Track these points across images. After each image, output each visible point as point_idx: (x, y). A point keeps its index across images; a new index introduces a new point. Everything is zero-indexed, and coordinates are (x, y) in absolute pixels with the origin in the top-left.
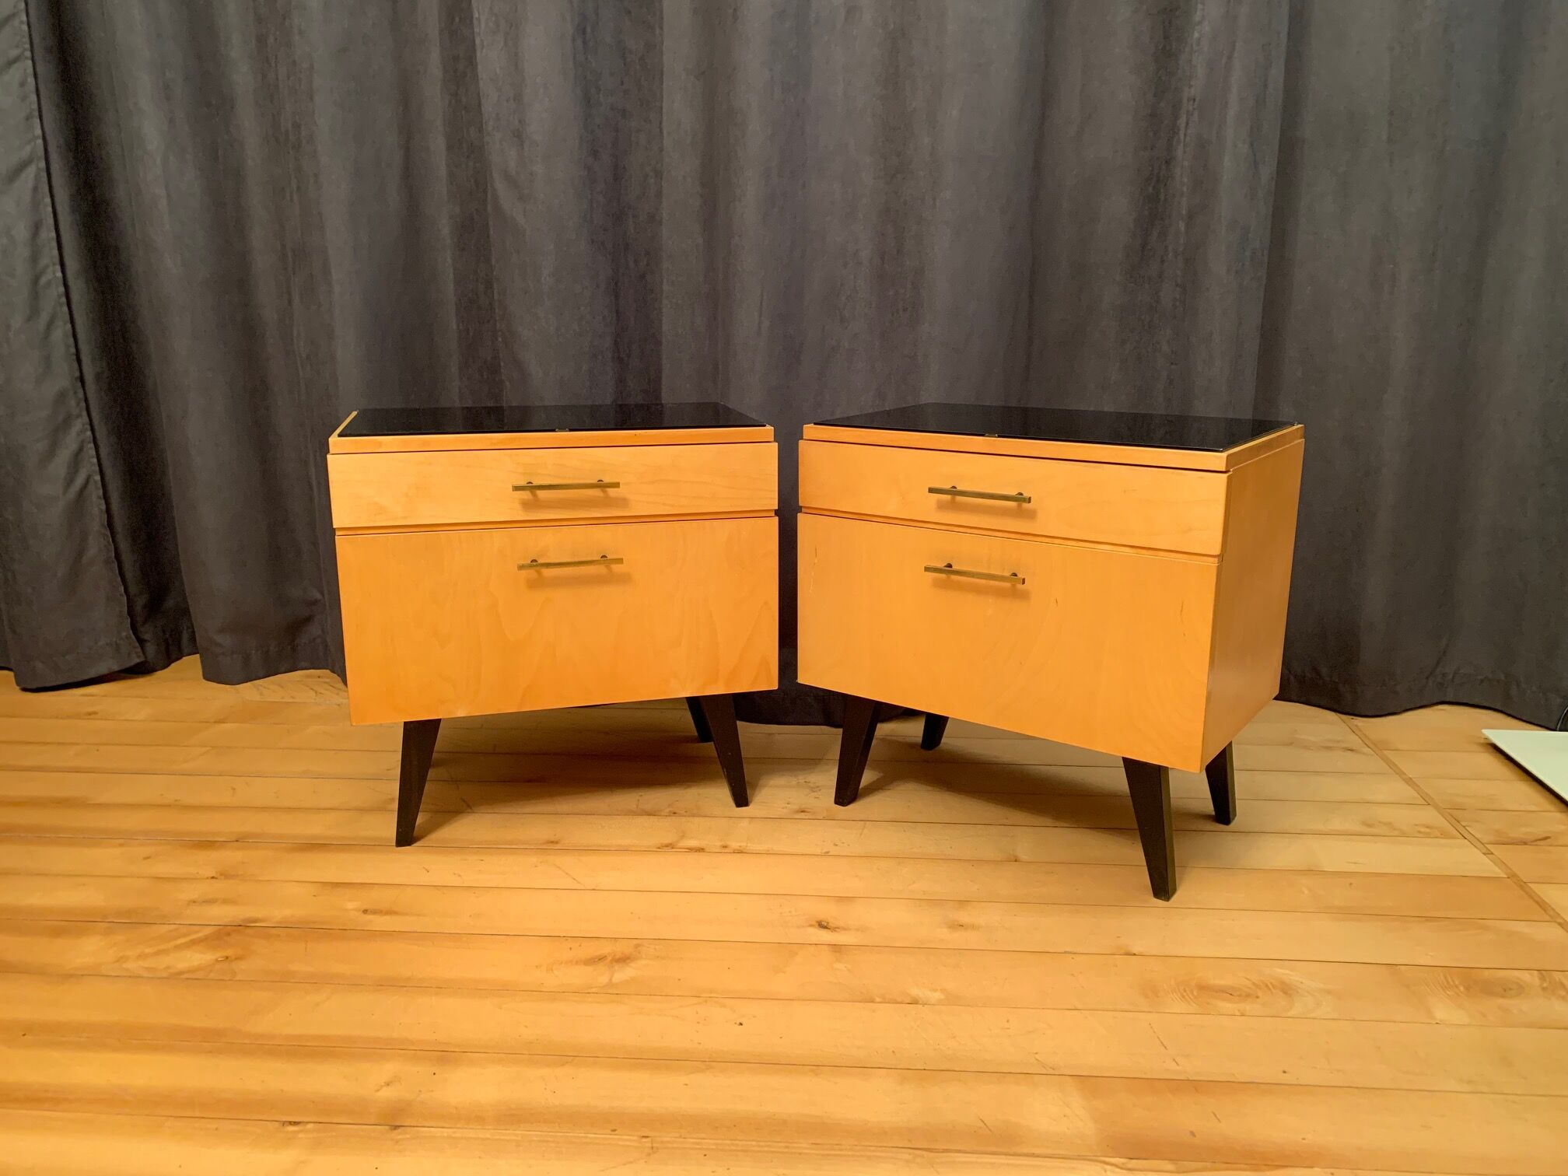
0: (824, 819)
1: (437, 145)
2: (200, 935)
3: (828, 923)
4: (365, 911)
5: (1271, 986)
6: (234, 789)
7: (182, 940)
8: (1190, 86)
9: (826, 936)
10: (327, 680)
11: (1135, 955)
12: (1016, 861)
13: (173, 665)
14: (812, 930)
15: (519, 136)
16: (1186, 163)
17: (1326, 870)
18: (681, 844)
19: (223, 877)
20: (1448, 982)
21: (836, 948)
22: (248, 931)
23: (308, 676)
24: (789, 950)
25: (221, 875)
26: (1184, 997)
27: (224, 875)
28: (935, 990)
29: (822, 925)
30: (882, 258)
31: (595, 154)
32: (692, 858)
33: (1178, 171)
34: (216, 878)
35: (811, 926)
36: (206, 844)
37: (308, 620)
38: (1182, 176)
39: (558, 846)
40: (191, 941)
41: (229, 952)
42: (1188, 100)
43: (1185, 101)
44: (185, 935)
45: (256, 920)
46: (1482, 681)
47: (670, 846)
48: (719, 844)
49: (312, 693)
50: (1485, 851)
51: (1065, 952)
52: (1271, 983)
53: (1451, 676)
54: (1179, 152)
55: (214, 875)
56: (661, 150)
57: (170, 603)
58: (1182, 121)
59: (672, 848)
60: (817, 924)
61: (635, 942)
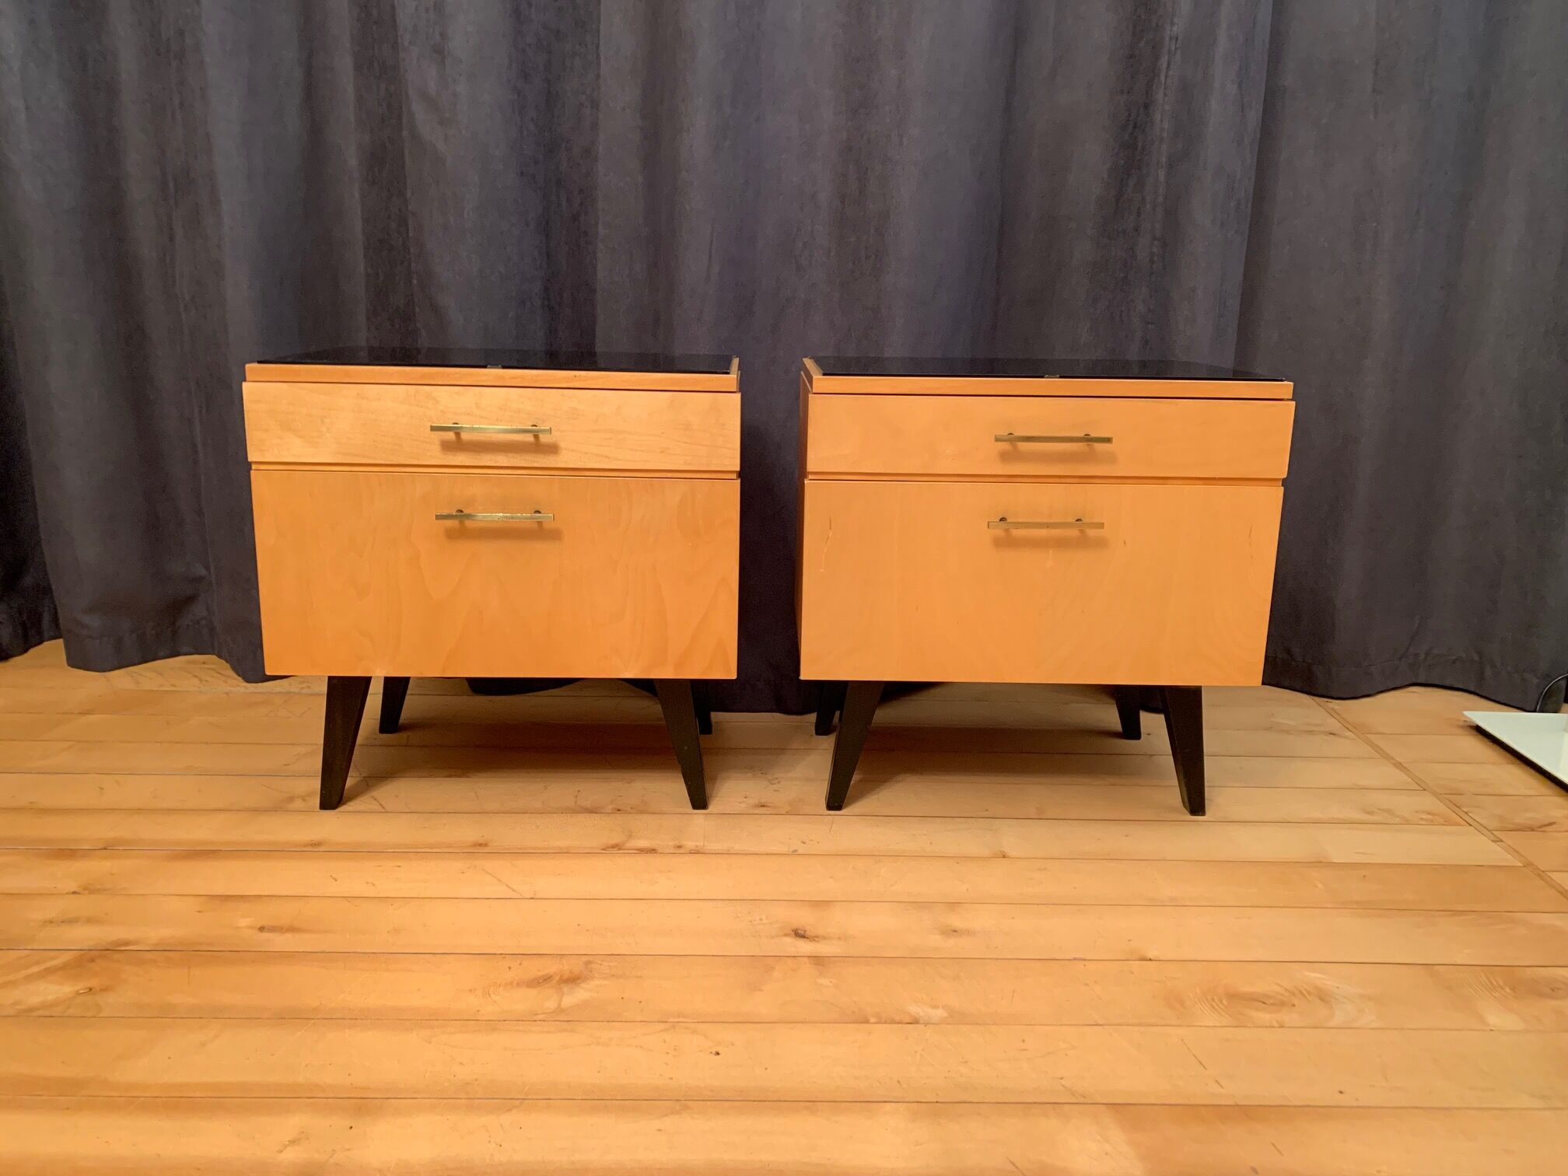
0: (787, 813)
1: (343, 64)
2: (55, 962)
3: (805, 931)
4: (262, 929)
5: (1305, 993)
6: (102, 789)
7: (35, 969)
8: (1172, 24)
9: (805, 947)
10: (214, 667)
11: (1150, 960)
12: (1004, 857)
13: (32, 651)
14: (789, 940)
15: (439, 52)
16: (1167, 107)
17: (1335, 861)
18: (628, 845)
19: (86, 892)
20: (1491, 983)
21: (818, 960)
22: (117, 956)
23: (189, 662)
24: (761, 965)
25: (84, 889)
26: (1213, 1007)
27: (89, 889)
28: (935, 1007)
29: (799, 934)
30: (843, 202)
31: (525, 76)
32: (641, 861)
33: (1158, 117)
34: (79, 893)
35: (786, 935)
36: (66, 853)
37: (191, 599)
38: (1162, 121)
39: (487, 850)
40: (45, 969)
41: (93, 983)
42: (1171, 39)
43: (1167, 39)
44: (37, 963)
45: (127, 943)
46: (1454, 662)
47: (617, 847)
48: (672, 843)
49: (196, 680)
50: (1493, 838)
51: (1075, 959)
52: (1305, 990)
53: (1422, 657)
54: (1159, 96)
55: (75, 890)
56: (598, 76)
57: (28, 581)
58: (1163, 62)
59: (620, 849)
60: (793, 933)
61: (585, 959)
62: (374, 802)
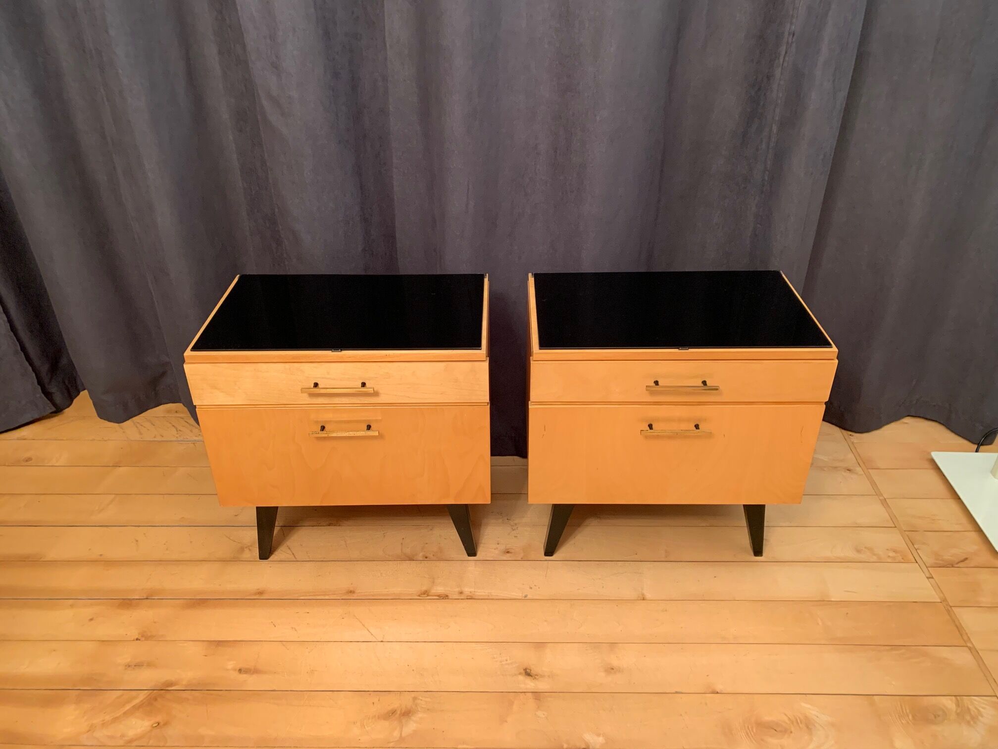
0: (522, 560)
2: (136, 702)
3: (531, 670)
4: (240, 671)
5: (799, 721)
6: (137, 541)
7: (128, 707)
8: (791, 24)
9: (530, 684)
10: (182, 415)
11: (717, 693)
12: (644, 600)
14: (521, 678)
15: (276, 67)
16: (782, 83)
17: (833, 600)
18: (433, 591)
19: (143, 639)
20: (903, 712)
21: (537, 695)
22: (168, 696)
23: (169, 411)
24: (507, 698)
25: (142, 636)
26: (747, 734)
27: (145, 637)
28: (599, 735)
29: (528, 673)
30: (556, 152)
31: (336, 75)
32: (441, 605)
33: (775, 87)
34: (139, 640)
35: (520, 674)
36: (126, 603)
37: (164, 374)
38: (777, 91)
39: (355, 596)
40: (134, 707)
41: (159, 718)
42: (789, 34)
43: (786, 34)
44: (128, 702)
45: (172, 684)
46: (934, 406)
47: (426, 593)
48: (457, 590)
49: (174, 431)
50: (928, 575)
51: (677, 693)
52: (799, 718)
53: (915, 402)
54: (778, 72)
55: (137, 637)
56: (386, 59)
58: (783, 49)
59: (428, 596)
60: (523, 672)
61: (413, 695)
62: (289, 551)
